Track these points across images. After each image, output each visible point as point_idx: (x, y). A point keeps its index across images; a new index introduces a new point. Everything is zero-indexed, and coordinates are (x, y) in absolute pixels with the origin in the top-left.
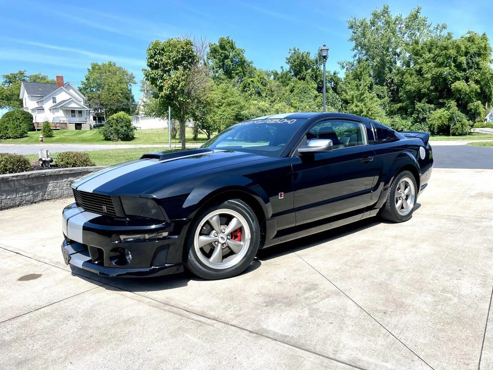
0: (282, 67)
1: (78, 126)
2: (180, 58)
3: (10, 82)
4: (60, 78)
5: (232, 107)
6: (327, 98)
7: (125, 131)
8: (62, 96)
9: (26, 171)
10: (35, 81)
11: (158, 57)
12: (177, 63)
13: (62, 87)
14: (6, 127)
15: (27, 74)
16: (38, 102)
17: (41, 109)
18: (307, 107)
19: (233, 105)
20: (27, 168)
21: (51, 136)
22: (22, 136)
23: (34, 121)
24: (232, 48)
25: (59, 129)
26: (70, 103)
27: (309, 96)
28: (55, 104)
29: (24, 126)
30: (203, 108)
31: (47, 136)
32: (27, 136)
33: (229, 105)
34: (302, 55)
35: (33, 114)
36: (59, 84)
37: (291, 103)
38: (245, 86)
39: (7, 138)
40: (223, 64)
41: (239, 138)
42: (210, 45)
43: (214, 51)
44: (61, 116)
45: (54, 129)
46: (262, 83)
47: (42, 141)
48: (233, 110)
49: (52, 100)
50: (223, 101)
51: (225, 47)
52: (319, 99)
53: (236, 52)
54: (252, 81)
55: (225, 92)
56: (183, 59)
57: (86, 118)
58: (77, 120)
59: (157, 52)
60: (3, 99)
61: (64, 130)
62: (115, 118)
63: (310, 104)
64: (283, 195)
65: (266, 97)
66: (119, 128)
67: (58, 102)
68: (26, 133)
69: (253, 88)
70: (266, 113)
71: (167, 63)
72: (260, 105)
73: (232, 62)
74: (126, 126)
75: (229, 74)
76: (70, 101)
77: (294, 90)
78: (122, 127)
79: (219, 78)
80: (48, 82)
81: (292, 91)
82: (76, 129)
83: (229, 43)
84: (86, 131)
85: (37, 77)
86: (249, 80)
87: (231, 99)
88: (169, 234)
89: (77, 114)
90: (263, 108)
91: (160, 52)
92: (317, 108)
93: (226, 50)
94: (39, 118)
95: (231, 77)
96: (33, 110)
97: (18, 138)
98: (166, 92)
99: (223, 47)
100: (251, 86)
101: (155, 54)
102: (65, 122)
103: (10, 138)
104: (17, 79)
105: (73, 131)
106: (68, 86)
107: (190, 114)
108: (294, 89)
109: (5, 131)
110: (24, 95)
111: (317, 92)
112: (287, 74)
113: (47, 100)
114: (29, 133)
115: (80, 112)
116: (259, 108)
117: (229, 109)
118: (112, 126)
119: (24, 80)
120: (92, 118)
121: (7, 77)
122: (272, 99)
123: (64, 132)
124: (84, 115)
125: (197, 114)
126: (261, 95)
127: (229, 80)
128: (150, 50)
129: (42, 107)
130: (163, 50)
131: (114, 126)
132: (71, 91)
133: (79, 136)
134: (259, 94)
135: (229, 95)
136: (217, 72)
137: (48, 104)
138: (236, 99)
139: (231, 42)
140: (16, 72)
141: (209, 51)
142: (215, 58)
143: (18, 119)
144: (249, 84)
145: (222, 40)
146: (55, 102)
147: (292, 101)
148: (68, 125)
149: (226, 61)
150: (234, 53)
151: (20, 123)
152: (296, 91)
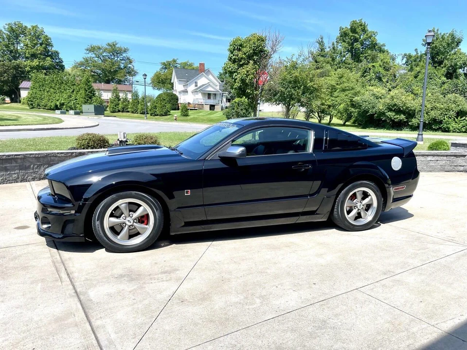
0: (416, 50)
1: (212, 107)
2: (251, 53)
3: (166, 68)
4: (202, 65)
5: (347, 93)
6: (456, 85)
7: (244, 113)
8: (202, 81)
9: (104, 148)
10: (184, 68)
11: (236, 52)
12: (250, 57)
13: (203, 73)
14: (156, 106)
15: (179, 61)
16: (184, 86)
17: (186, 92)
18: (430, 95)
19: (348, 90)
20: (105, 146)
21: (187, 115)
22: (166, 114)
23: (179, 102)
24: (364, 30)
25: (197, 110)
26: (207, 87)
27: (434, 82)
28: (196, 87)
29: (168, 106)
30: (310, 94)
31: (184, 116)
32: (170, 115)
33: (344, 90)
34: (443, 36)
35: (178, 96)
36: (202, 70)
37: (413, 90)
38: (365, 72)
39: (156, 115)
40: (352, 48)
42: (341, 28)
43: (344, 35)
44: (199, 98)
45: (191, 109)
46: (384, 68)
47: (176, 119)
48: (346, 95)
49: (194, 84)
50: (337, 86)
51: (355, 30)
52: (446, 86)
53: (367, 35)
54: (373, 66)
55: (341, 78)
56: (255, 54)
57: (219, 101)
58: (212, 102)
60: (159, 83)
61: (201, 110)
62: (237, 101)
63: (433, 91)
64: (189, 192)
65: (387, 82)
66: (239, 110)
67: (198, 86)
68: (169, 112)
69: (373, 73)
70: (380, 100)
71: (242, 58)
72: (375, 90)
73: (362, 45)
74: (245, 109)
75: (356, 57)
76: (208, 85)
77: (418, 75)
78: (242, 110)
79: (345, 63)
80: (193, 69)
81: (416, 77)
82: (210, 109)
83: (361, 25)
84: (217, 112)
85: (186, 64)
86: (370, 65)
87: (346, 85)
89: (212, 97)
90: (378, 94)
91: (237, 48)
92: (442, 96)
93: (356, 33)
94: (183, 99)
95: (359, 61)
96: (180, 92)
97: (163, 115)
99: (353, 30)
100: (371, 71)
101: (234, 50)
102: (202, 103)
103: (157, 115)
104: (171, 65)
105: (208, 112)
106: (208, 72)
107: (296, 100)
108: (420, 74)
109: (155, 110)
110: (175, 80)
111: (445, 78)
112: (421, 56)
113: (191, 84)
114: (172, 112)
115: (215, 95)
116: (374, 95)
117: (342, 95)
118: (234, 109)
119: (176, 67)
120: (225, 99)
121: (164, 64)
122: (394, 85)
123: (201, 112)
124: (218, 97)
125: (302, 100)
126: (382, 81)
127: (357, 64)
128: (231, 46)
129: (186, 90)
130: (241, 45)
131: (236, 108)
132: (210, 77)
133: (208, 116)
134: (380, 79)
135: (345, 80)
136: (344, 56)
137: (192, 88)
138: (352, 85)
139: (363, 25)
140: (170, 60)
141: (339, 35)
142: (344, 41)
143: (164, 100)
144: (370, 69)
145: (354, 22)
146: (196, 86)
147: (414, 87)
148: (205, 106)
149: (355, 44)
150: (365, 36)
151: (166, 103)
152: (420, 76)
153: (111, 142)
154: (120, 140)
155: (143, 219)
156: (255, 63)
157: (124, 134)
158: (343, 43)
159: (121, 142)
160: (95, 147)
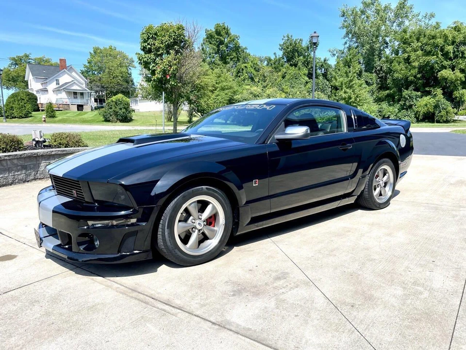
0: (275, 54)
1: (80, 107)
2: (172, 42)
3: (16, 64)
4: (63, 61)
5: (226, 91)
6: (317, 84)
7: (124, 113)
8: (65, 79)
9: (19, 151)
10: (39, 64)
11: (151, 41)
12: (169, 47)
13: (65, 70)
14: (12, 107)
15: (32, 57)
16: (42, 84)
17: (45, 91)
18: (298, 93)
19: (227, 89)
20: (20, 148)
21: (53, 117)
22: (26, 116)
23: (38, 102)
24: (227, 33)
25: (62, 110)
26: (72, 85)
27: (300, 82)
28: (58, 86)
29: (29, 106)
30: (198, 92)
31: (50, 117)
32: (31, 116)
33: (223, 89)
34: (295, 42)
35: (37, 95)
36: (62, 66)
37: (283, 89)
38: (239, 72)
39: (13, 118)
40: (219, 50)
41: (232, 121)
42: (206, 31)
43: (210, 37)
44: (63, 97)
45: (57, 110)
46: (255, 69)
47: (45, 121)
48: (226, 94)
49: (55, 82)
50: (217, 85)
51: (220, 33)
52: (309, 85)
53: (230, 38)
54: (246, 67)
55: (219, 77)
56: (175, 43)
57: (87, 100)
58: (79, 101)
59: (150, 36)
60: (9, 81)
61: (67, 111)
62: (114, 100)
63: (300, 89)
64: (257, 183)
65: (259, 82)
66: (117, 110)
67: (60, 84)
68: (30, 113)
69: (247, 73)
70: (258, 98)
71: (160, 48)
72: (252, 89)
73: (227, 48)
74: (124, 108)
75: (223, 59)
76: (73, 83)
77: (285, 76)
78: (121, 109)
79: (214, 63)
80: (52, 65)
81: (283, 77)
82: (78, 110)
83: (224, 29)
84: (87, 113)
85: (41, 60)
86: (243, 66)
87: (225, 84)
88: (138, 221)
89: (79, 96)
90: (255, 93)
91: (152, 36)
92: (307, 94)
93: (221, 36)
94: (43, 99)
95: (226, 63)
96: (37, 91)
97: (23, 118)
98: (158, 75)
99: (218, 33)
100: (244, 71)
101: (148, 38)
102: (68, 103)
103: (15, 117)
104: (23, 61)
105: (75, 112)
106: (71, 69)
107: (185, 98)
108: (286, 74)
109: (11, 111)
110: (30, 77)
111: (308, 79)
112: (279, 60)
113: (51, 82)
114: (33, 113)
115: (82, 94)
116: (251, 93)
117: (223, 94)
118: (111, 108)
119: (29, 62)
120: (93, 99)
121: (13, 59)
122: (265, 84)
123: (67, 113)
124: (86, 97)
125: (191, 97)
126: (254, 81)
127: (224, 65)
128: (143, 34)
129: (46, 89)
130: (156, 34)
131: (113, 108)
132: (74, 74)
133: (81, 117)
134: (252, 79)
135: (223, 80)
136: (213, 57)
137: (52, 86)
138: (230, 84)
139: (226, 27)
140: (22, 55)
141: (205, 37)
142: (210, 43)
143: (23, 99)
144: (243, 69)
145: (218, 26)
146: (58, 84)
147: (283, 87)
148: (71, 106)
149: (221, 46)
150: (229, 39)
151: (25, 104)
152: (287, 77)
153: (26, 143)
154: (37, 139)
155: (212, 220)
156: (177, 52)
157: (40, 132)
158: (210, 45)
159: (38, 142)
160: (7, 150)
